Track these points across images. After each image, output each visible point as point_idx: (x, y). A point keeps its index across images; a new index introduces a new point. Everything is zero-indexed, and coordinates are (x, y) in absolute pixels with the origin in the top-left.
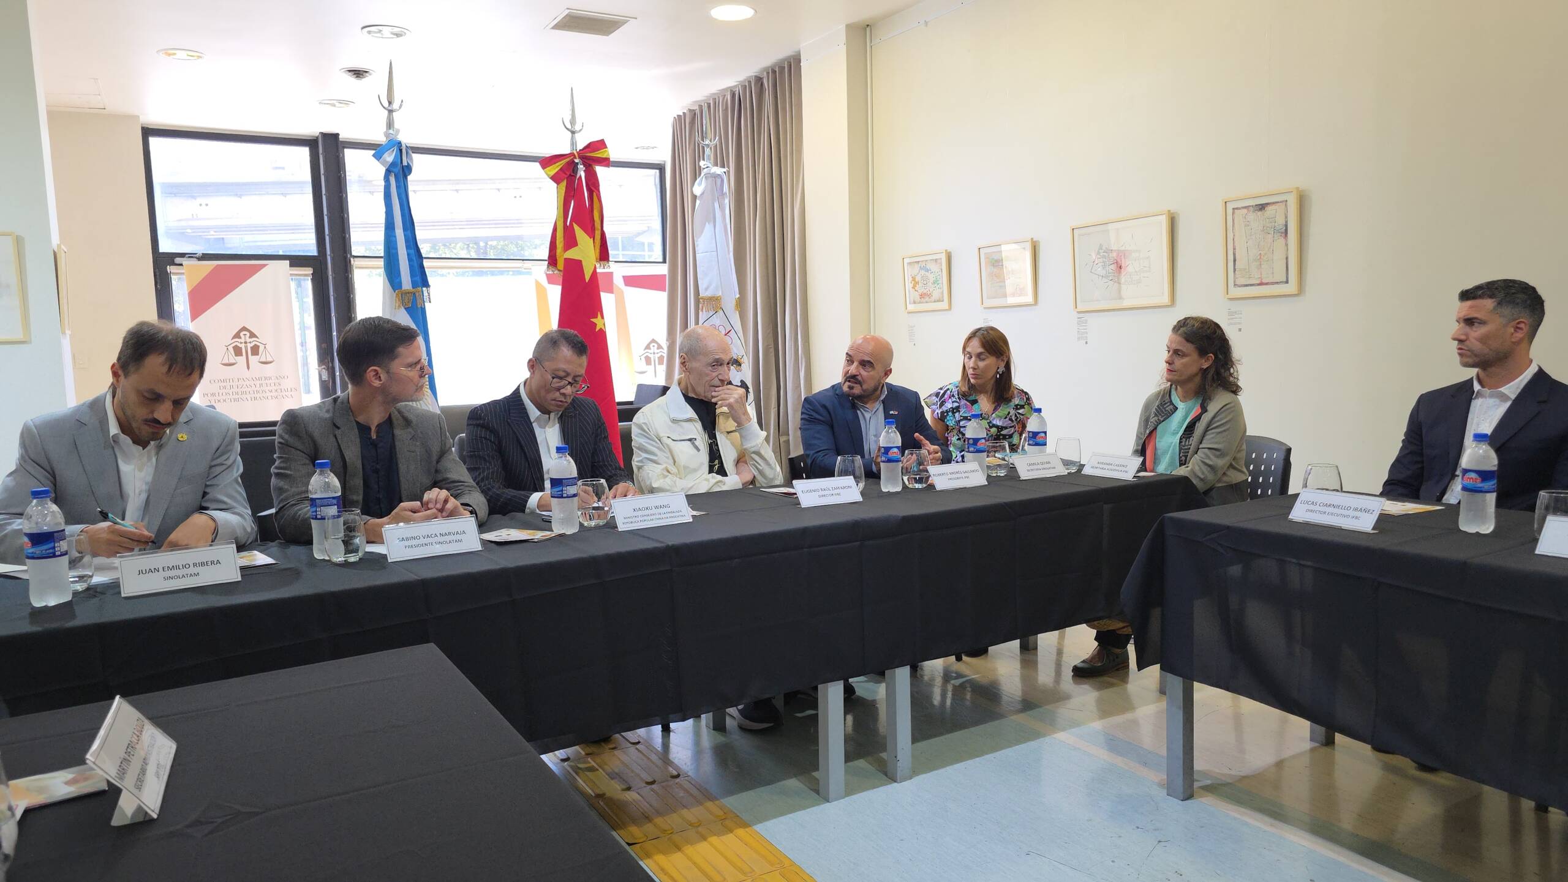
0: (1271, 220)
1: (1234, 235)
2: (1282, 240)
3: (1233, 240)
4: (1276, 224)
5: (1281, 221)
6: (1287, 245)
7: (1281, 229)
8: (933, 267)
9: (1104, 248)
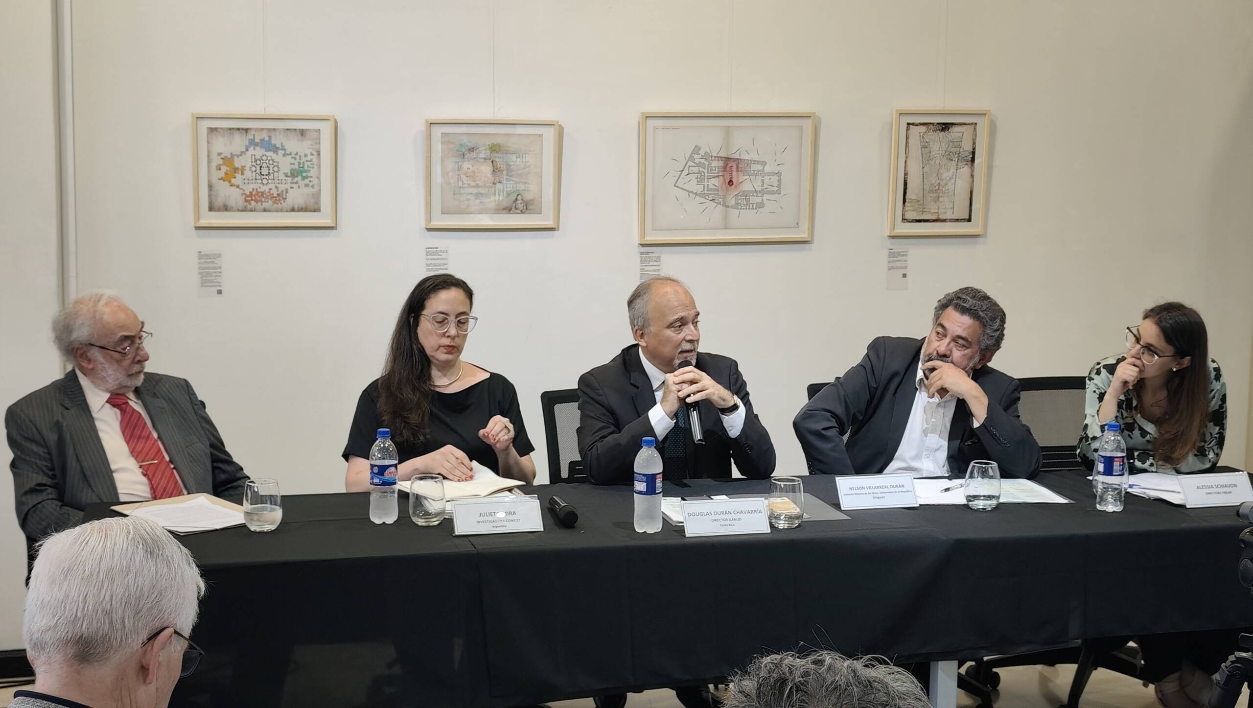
0: (955, 143)
1: (907, 157)
2: (966, 170)
3: (906, 162)
4: (961, 150)
5: (967, 147)
6: (972, 176)
7: (966, 156)
8: (293, 145)
9: (702, 152)
